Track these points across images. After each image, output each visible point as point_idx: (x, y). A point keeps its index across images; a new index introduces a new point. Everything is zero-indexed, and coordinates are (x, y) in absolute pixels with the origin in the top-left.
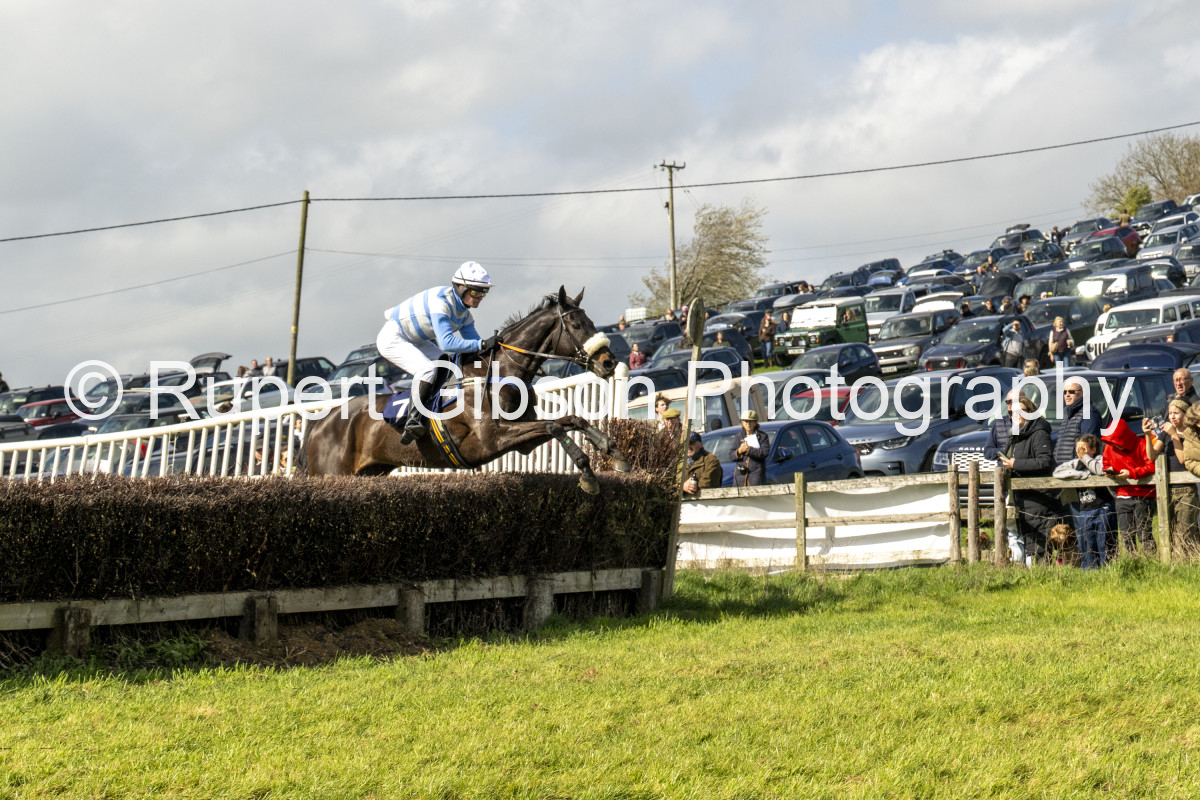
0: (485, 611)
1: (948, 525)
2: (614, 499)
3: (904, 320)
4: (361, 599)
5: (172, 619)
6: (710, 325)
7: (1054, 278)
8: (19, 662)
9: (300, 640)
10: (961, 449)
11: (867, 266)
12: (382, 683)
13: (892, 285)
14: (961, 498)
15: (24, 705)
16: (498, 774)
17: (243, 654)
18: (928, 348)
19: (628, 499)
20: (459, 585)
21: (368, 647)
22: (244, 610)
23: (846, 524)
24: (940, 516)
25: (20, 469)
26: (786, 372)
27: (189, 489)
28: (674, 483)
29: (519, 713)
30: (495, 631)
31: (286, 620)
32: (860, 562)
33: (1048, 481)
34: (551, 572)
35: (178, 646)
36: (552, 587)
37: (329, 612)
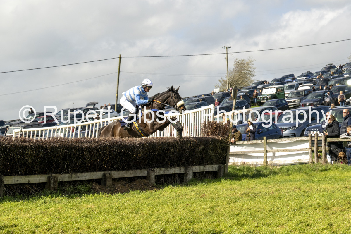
0: (173, 177)
1: (308, 152)
2: (211, 144)
3: (295, 92)
4: (137, 173)
5: (82, 179)
6: (238, 93)
7: (339, 79)
8: (37, 192)
9: (119, 185)
10: (312, 130)
11: (284, 76)
12: (143, 198)
13: (292, 81)
14: (313, 144)
15: (39, 204)
16: (177, 225)
17: (102, 190)
18: (303, 100)
19: (215, 144)
20: (165, 169)
21: (139, 188)
22: (103, 177)
23: (279, 152)
24: (306, 149)
25: (37, 136)
26: (261, 107)
27: (86, 142)
28: (228, 140)
29: (183, 207)
30: (176, 183)
31: (115, 180)
32: (283, 163)
33: (338, 139)
34: (192, 166)
35: (83, 187)
36: (192, 170)
37: (127, 177)
